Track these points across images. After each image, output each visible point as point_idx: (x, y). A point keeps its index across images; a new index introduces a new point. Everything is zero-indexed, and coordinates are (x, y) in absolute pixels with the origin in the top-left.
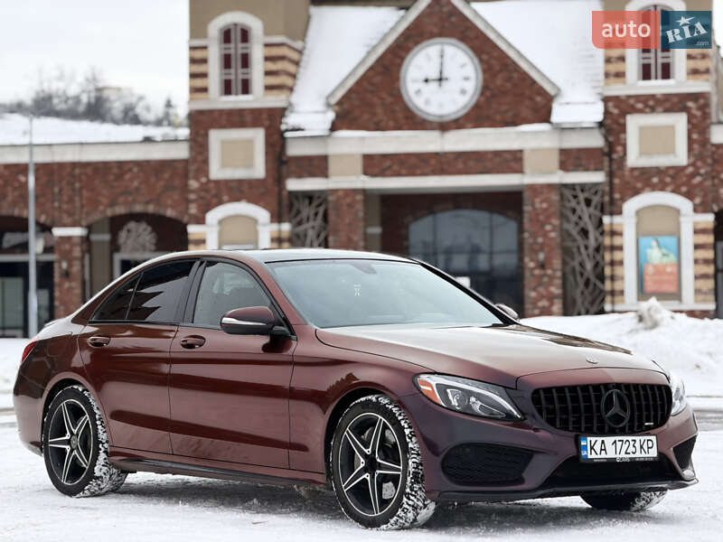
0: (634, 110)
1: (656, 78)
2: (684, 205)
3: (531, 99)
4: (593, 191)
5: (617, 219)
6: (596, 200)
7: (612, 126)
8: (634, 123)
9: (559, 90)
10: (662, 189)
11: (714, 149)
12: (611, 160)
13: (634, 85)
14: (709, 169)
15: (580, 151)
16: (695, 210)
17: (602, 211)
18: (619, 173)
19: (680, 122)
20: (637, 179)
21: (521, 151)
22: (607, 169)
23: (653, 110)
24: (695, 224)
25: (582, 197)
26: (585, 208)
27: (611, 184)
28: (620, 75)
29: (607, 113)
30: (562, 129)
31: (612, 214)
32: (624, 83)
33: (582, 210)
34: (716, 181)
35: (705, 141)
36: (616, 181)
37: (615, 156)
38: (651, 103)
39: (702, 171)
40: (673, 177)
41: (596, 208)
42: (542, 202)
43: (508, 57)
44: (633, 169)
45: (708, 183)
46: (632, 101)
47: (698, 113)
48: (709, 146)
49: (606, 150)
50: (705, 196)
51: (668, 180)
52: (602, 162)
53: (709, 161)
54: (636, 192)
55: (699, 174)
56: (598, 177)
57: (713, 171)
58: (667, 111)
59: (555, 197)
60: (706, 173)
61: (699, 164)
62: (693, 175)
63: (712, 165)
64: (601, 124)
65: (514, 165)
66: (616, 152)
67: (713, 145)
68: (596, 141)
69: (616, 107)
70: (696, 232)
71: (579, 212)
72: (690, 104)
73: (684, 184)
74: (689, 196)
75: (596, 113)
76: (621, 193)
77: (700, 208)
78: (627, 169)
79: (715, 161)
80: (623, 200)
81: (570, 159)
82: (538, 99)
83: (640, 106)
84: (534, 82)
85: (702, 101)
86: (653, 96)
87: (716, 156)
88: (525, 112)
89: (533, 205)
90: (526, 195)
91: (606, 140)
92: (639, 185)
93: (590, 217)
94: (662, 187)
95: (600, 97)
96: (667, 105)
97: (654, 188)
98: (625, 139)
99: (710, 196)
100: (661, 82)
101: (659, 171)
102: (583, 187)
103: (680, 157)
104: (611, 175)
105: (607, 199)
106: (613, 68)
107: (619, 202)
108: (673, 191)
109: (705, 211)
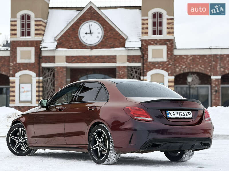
0: (150, 44)
1: (157, 34)
2: (165, 73)
3: (119, 40)
4: (138, 69)
5: (145, 78)
6: (138, 71)
7: (144, 49)
8: (151, 48)
9: (128, 37)
10: (159, 69)
11: (175, 56)
12: (143, 59)
13: (151, 36)
14: (173, 63)
15: (134, 56)
16: (169, 75)
17: (140, 75)
18: (146, 63)
19: (164, 48)
20: (151, 65)
21: (116, 56)
22: (142, 62)
23: (156, 44)
24: (169, 79)
25: (134, 70)
26: (135, 74)
27: (143, 67)
28: (146, 33)
29: (142, 45)
30: (129, 49)
31: (143, 76)
32: (148, 35)
33: (134, 75)
34: (175, 66)
35: (172, 54)
36: (145, 66)
37: (144, 58)
38: (156, 42)
39: (171, 63)
40: (162, 65)
41: (138, 74)
42: (122, 72)
43: (112, 27)
44: (150, 62)
45: (173, 67)
46: (150, 41)
47: (170, 46)
48: (173, 56)
49: (142, 56)
50: (172, 71)
51: (161, 66)
52: (141, 60)
53: (173, 60)
54: (151, 69)
55: (170, 64)
56: (139, 64)
57: (174, 63)
58: (161, 44)
59: (126, 70)
60: (172, 64)
61: (170, 61)
62: (168, 64)
63: (174, 62)
64: (140, 48)
65: (113, 60)
66: (145, 57)
67: (175, 55)
68: (139, 53)
69: (145, 43)
70: (169, 82)
71: (133, 75)
72: (168, 43)
73: (165, 67)
74: (167, 71)
75: (139, 45)
76: (146, 69)
77: (170, 75)
78: (148, 62)
79: (175, 60)
80: (147, 72)
81: (131, 59)
82: (121, 40)
83: (152, 43)
84: (120, 35)
85: (171, 42)
86: (156, 40)
87: (175, 59)
88: (117, 44)
89: (119, 73)
90: (117, 69)
91: (142, 53)
92: (152, 67)
93: (137, 77)
94: (159, 68)
95: (140, 40)
96: (161, 43)
97: (156, 68)
98: (148, 53)
99: (173, 71)
100: (159, 36)
101: (158, 63)
102: (135, 67)
103: (164, 59)
104: (143, 64)
105: (142, 71)
106: (144, 31)
107: (146, 72)
108: (162, 69)
109: (172, 76)
